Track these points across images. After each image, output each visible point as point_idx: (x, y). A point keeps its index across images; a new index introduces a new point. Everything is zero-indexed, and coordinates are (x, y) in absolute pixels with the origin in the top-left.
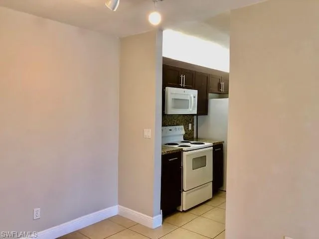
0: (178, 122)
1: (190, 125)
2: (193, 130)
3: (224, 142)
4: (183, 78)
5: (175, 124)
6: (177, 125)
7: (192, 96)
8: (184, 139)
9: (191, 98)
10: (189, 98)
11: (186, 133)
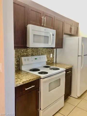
0: (43, 53)
1: (51, 54)
2: (54, 58)
3: (73, 66)
4: (44, 19)
5: (40, 54)
6: (42, 54)
7: (51, 34)
8: (47, 64)
9: (50, 35)
10: (49, 36)
11: (48, 60)
